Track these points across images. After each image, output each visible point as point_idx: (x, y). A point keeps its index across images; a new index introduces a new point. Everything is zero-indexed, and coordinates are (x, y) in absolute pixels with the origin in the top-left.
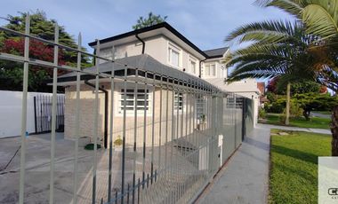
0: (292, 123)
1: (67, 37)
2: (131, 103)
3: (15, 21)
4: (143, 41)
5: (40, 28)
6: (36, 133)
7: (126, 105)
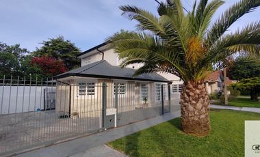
0: (231, 103)
1: (76, 50)
2: (84, 91)
3: (47, 44)
4: (102, 52)
5: (60, 46)
6: (44, 110)
7: (82, 92)
